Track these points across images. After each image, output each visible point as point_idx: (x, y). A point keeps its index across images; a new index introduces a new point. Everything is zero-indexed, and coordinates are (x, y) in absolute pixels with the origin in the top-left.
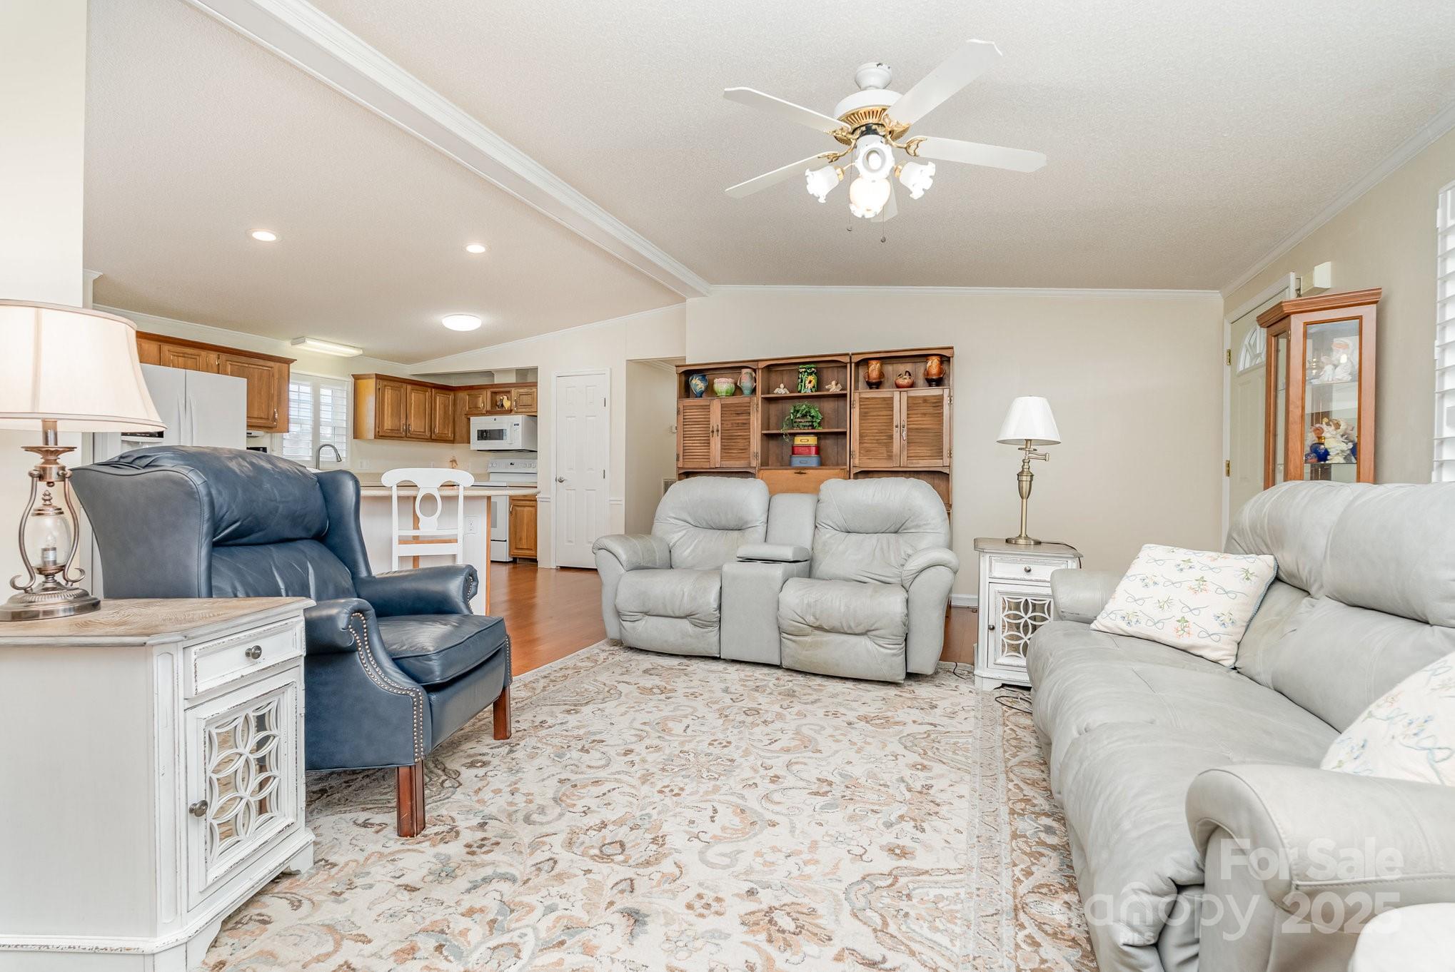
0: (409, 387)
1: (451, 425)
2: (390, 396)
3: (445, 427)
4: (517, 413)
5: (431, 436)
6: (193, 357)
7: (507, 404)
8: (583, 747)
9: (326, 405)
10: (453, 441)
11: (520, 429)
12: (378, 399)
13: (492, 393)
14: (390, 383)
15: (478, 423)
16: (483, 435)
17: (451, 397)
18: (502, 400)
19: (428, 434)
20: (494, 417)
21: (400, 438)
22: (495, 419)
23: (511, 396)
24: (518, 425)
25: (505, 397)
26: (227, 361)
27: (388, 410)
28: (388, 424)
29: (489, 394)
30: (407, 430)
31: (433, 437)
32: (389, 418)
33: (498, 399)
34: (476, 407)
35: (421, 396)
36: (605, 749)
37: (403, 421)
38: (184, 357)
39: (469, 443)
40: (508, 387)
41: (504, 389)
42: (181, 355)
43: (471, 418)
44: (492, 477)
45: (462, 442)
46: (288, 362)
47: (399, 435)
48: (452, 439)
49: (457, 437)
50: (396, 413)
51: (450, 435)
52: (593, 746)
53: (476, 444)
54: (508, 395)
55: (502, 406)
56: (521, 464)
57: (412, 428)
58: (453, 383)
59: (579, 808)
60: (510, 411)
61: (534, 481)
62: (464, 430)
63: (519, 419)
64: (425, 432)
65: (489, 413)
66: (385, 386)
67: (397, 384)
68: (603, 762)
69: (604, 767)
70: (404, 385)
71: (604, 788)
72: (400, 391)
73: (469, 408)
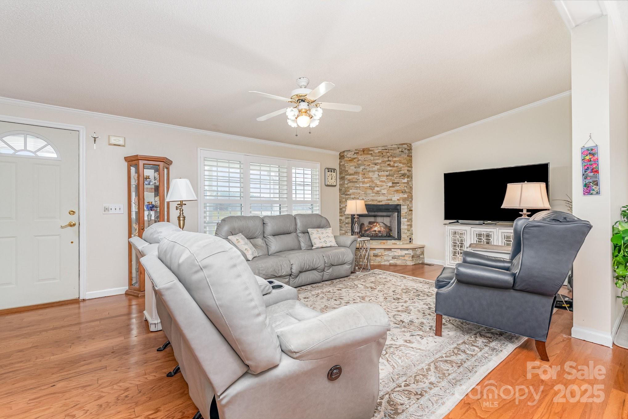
8: (403, 323)
36: (395, 320)
52: (399, 322)
59: (404, 307)
68: (396, 316)
69: (395, 315)
71: (396, 309)
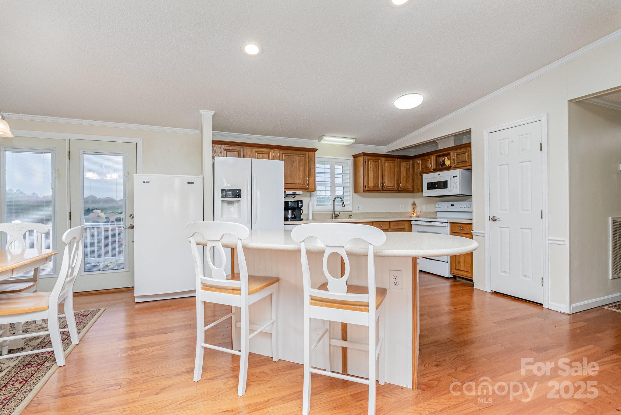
0: (383, 159)
1: (411, 181)
2: (372, 166)
3: (407, 182)
4: (455, 168)
5: (398, 189)
6: (267, 153)
7: (447, 163)
9: (339, 174)
10: (412, 192)
11: (457, 180)
12: (365, 168)
13: (437, 156)
14: (372, 158)
15: (428, 178)
16: (432, 186)
17: (411, 163)
18: (444, 161)
19: (396, 188)
20: (438, 173)
21: (379, 191)
22: (439, 174)
23: (450, 157)
24: (456, 176)
25: (446, 158)
26: (283, 153)
27: (371, 174)
28: (371, 183)
29: (435, 157)
30: (383, 186)
31: (400, 189)
32: (372, 179)
33: (441, 161)
34: (427, 167)
35: (392, 164)
37: (380, 181)
38: (263, 154)
39: (422, 192)
40: (449, 151)
41: (446, 152)
42: (261, 153)
43: (423, 175)
44: (439, 214)
45: (418, 192)
46: (314, 150)
47: (378, 189)
48: (412, 190)
49: (415, 188)
50: (376, 177)
51: (410, 188)
53: (427, 193)
54: (449, 156)
55: (444, 164)
56: (460, 206)
57: (386, 185)
58: (412, 153)
60: (449, 168)
61: (470, 217)
62: (419, 184)
63: (457, 172)
64: (394, 186)
65: (436, 170)
66: (369, 160)
67: (376, 158)
70: (381, 158)
72: (378, 162)
73: (422, 169)
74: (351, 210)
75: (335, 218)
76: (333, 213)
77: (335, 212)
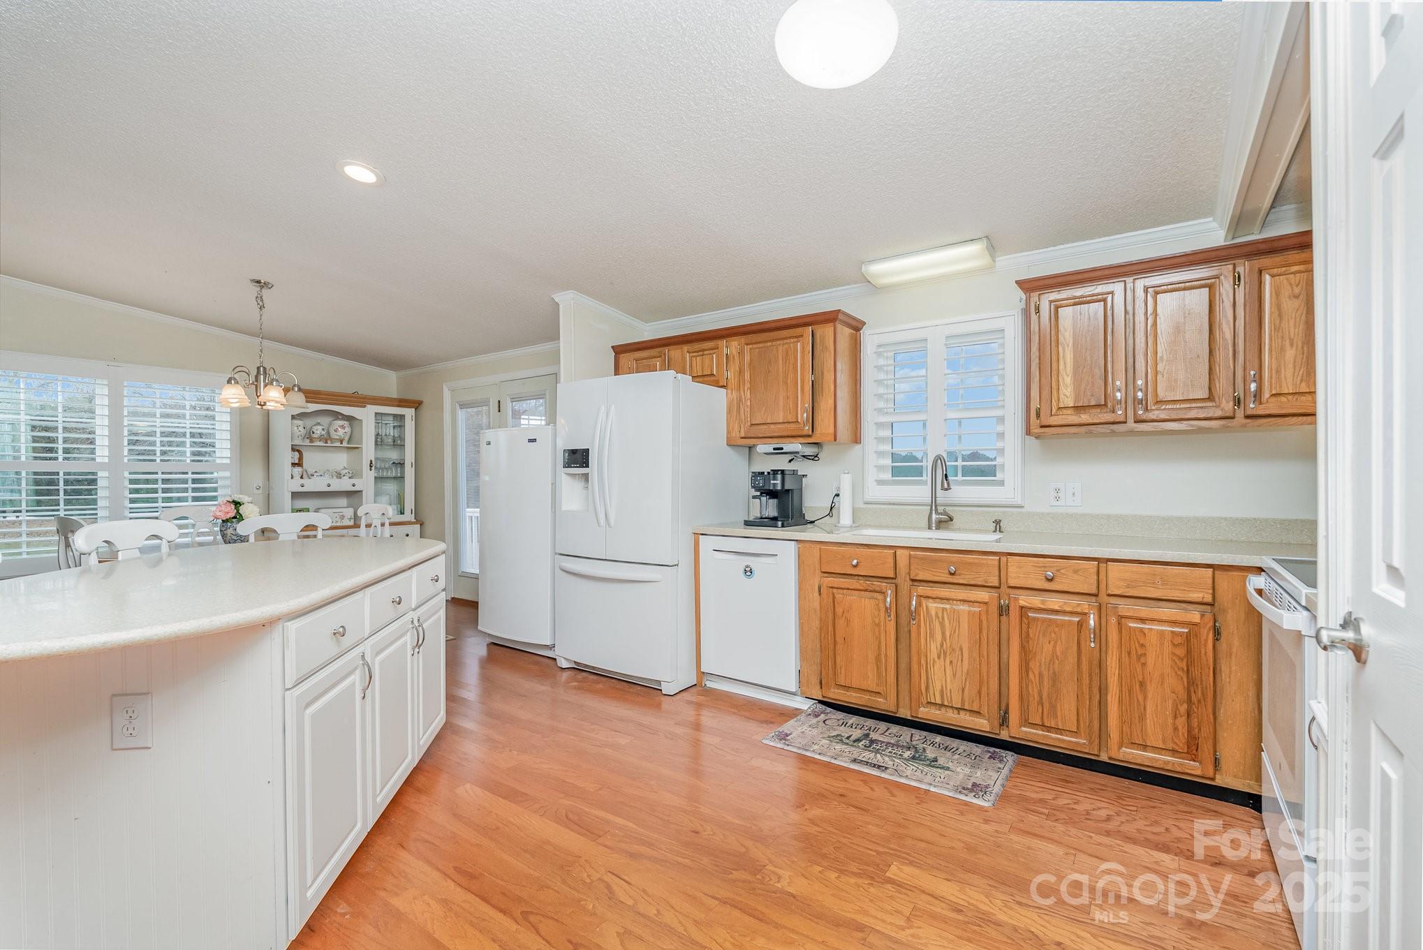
6: (711, 352)
12: (1033, 340)
26: (746, 345)
28: (1063, 397)
30: (1133, 402)
32: (1068, 379)
38: (704, 355)
42: (701, 353)
57: (1152, 395)
66: (1055, 302)
72: (1103, 302)
74: (1019, 502)
75: (938, 528)
76: (931, 509)
77: (939, 508)
